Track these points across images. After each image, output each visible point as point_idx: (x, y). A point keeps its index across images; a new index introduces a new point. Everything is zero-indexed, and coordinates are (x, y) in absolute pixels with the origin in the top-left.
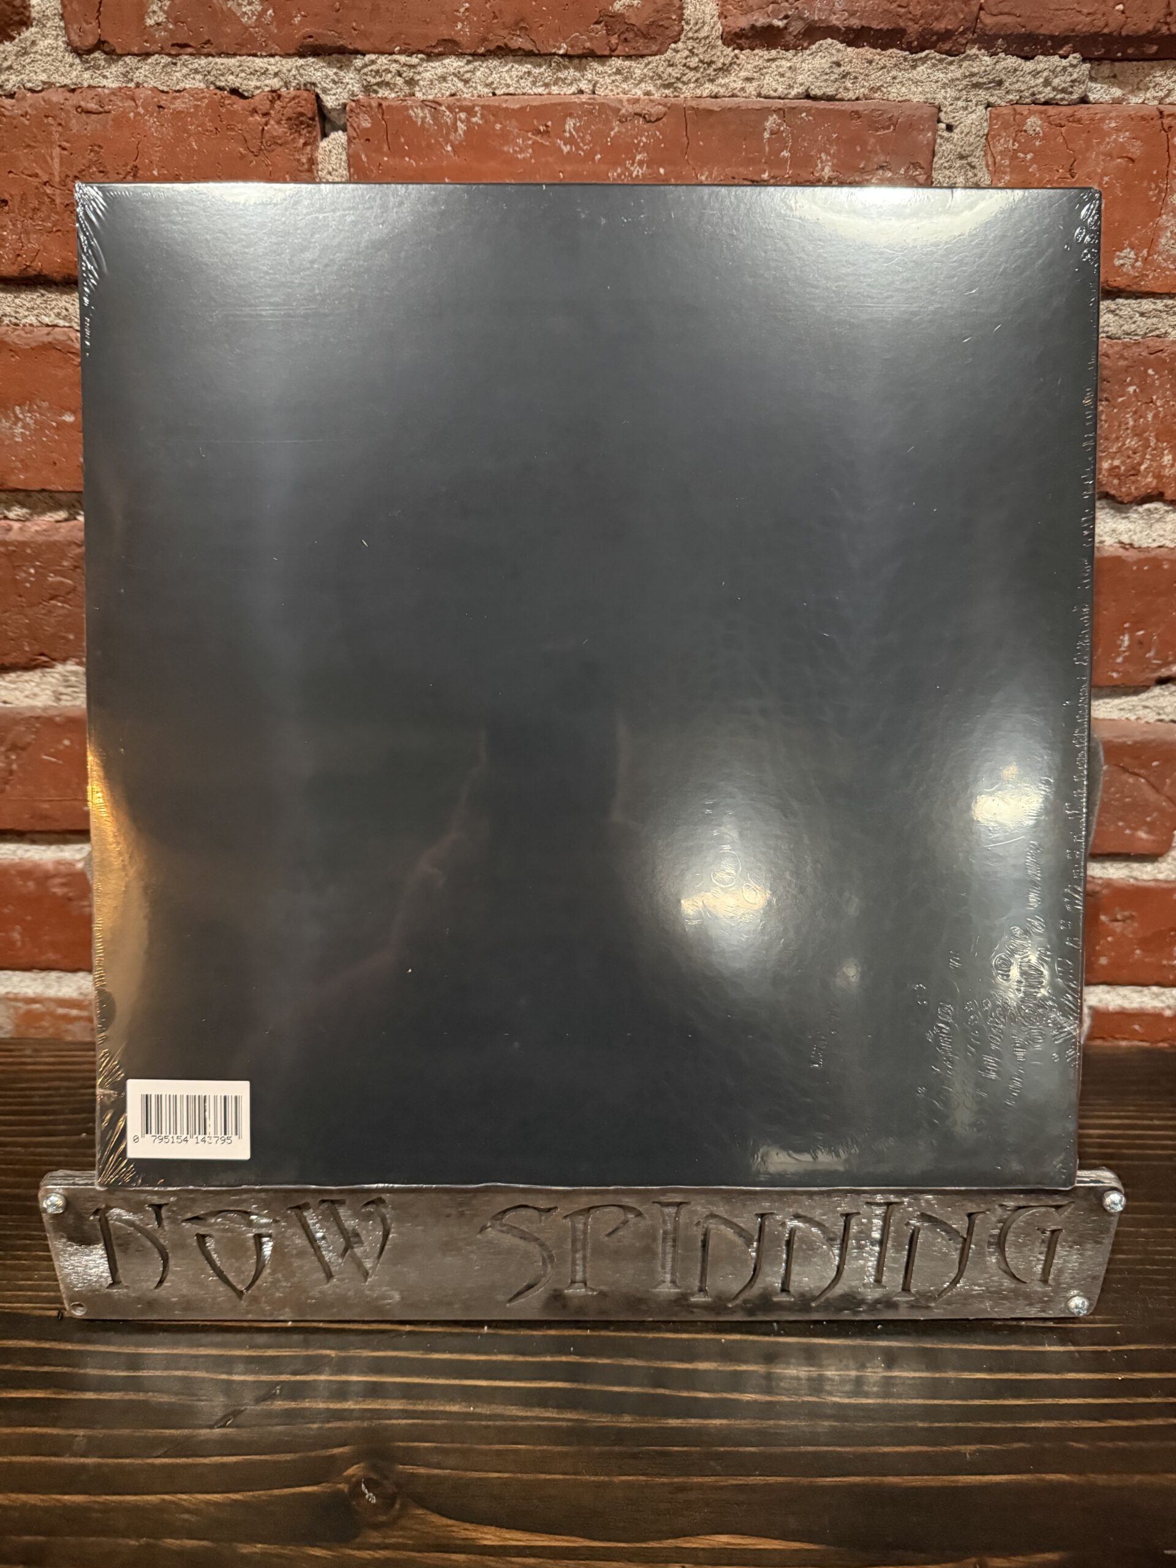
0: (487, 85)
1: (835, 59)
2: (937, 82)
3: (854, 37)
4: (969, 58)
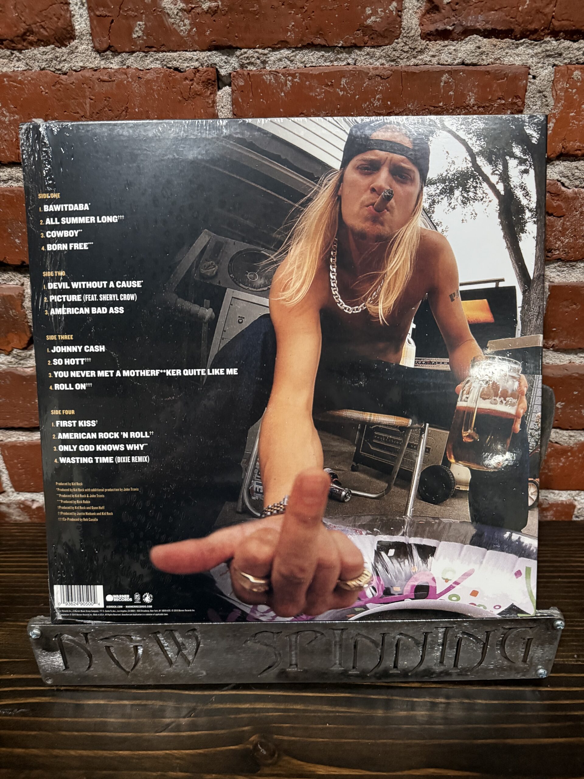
0: (302, 63)
1: (477, 45)
2: (528, 54)
3: (487, 34)
4: (545, 42)
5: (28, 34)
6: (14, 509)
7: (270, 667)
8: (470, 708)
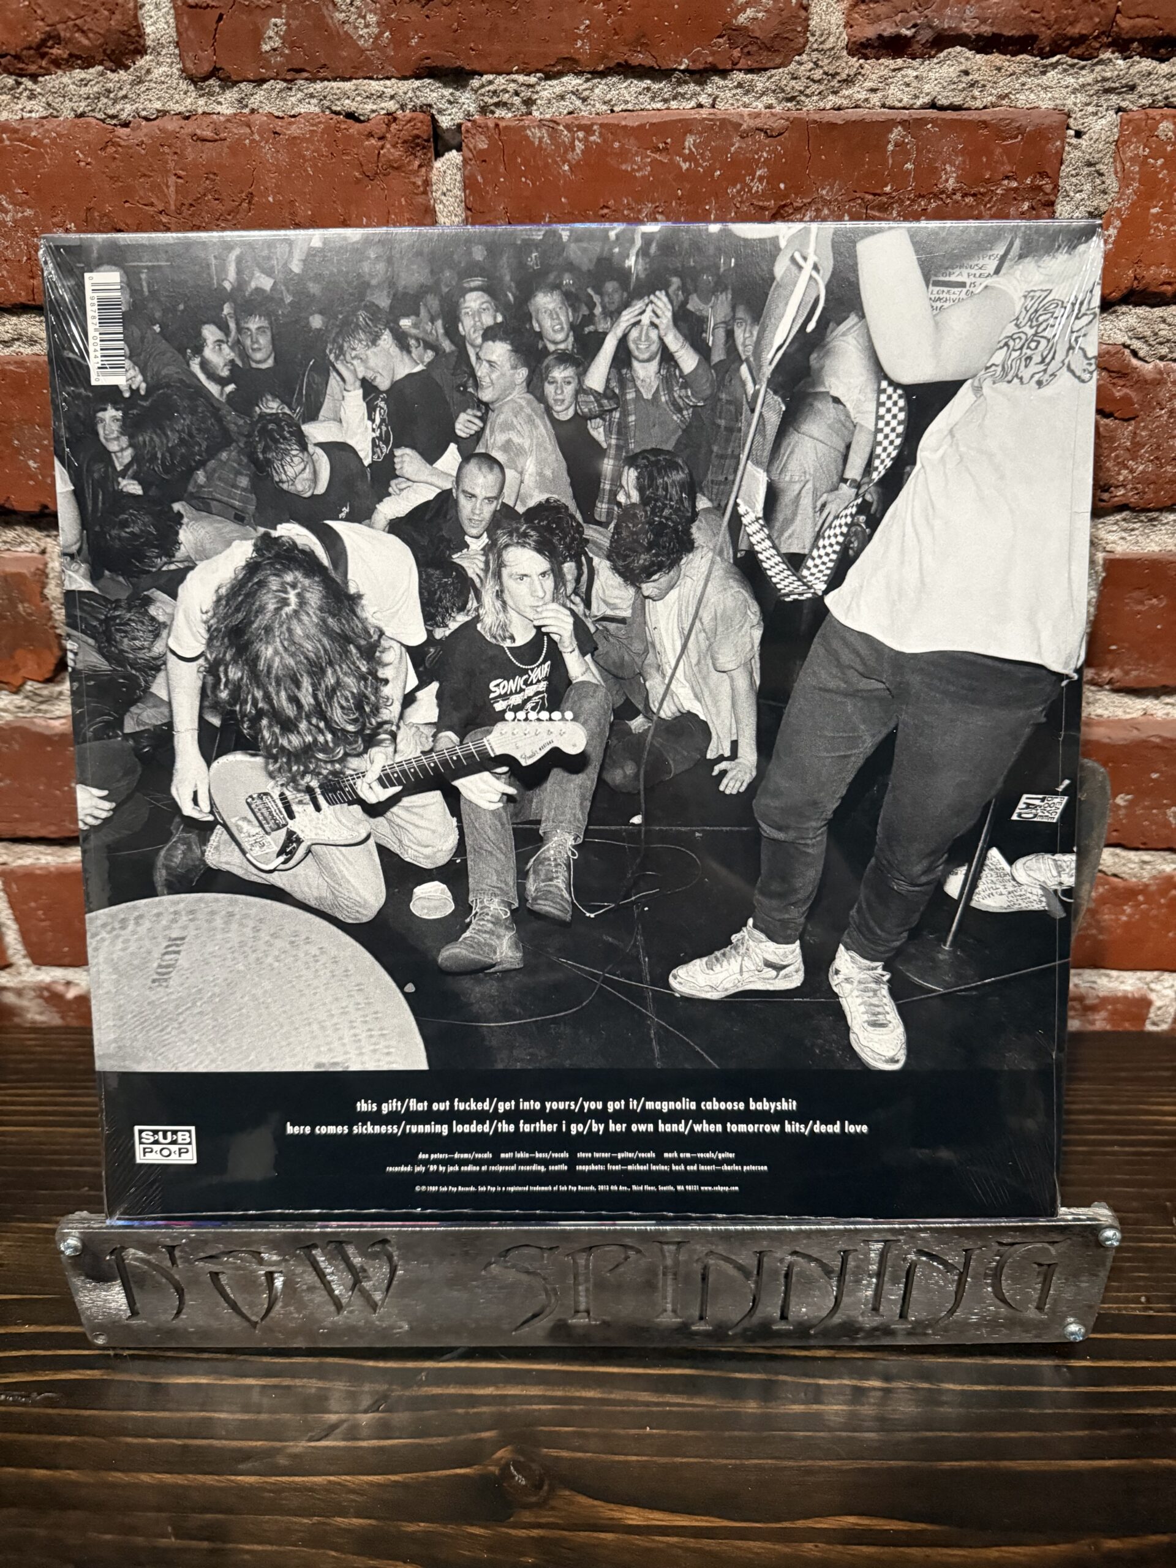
0: (605, 103)
1: (963, 68)
2: (1067, 87)
3: (984, 44)
4: (1101, 62)
5: (50, 43)
6: (31, 1000)
7: (535, 1316)
8: (932, 1399)
